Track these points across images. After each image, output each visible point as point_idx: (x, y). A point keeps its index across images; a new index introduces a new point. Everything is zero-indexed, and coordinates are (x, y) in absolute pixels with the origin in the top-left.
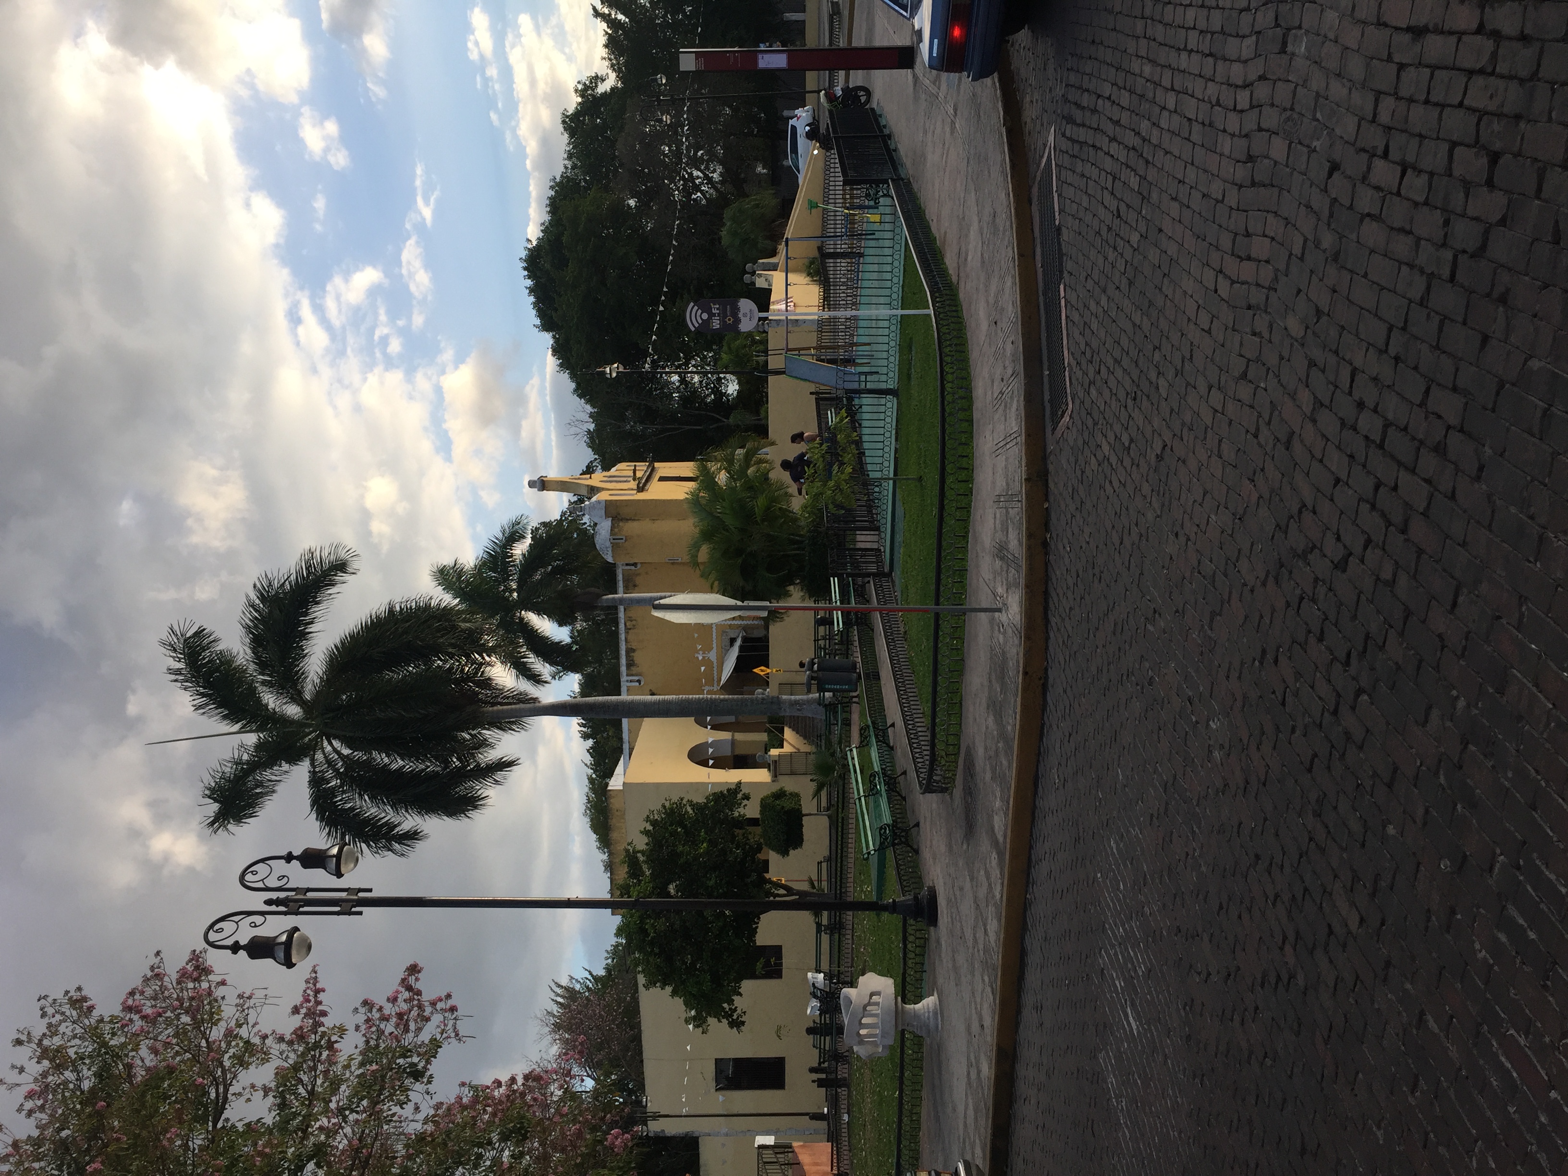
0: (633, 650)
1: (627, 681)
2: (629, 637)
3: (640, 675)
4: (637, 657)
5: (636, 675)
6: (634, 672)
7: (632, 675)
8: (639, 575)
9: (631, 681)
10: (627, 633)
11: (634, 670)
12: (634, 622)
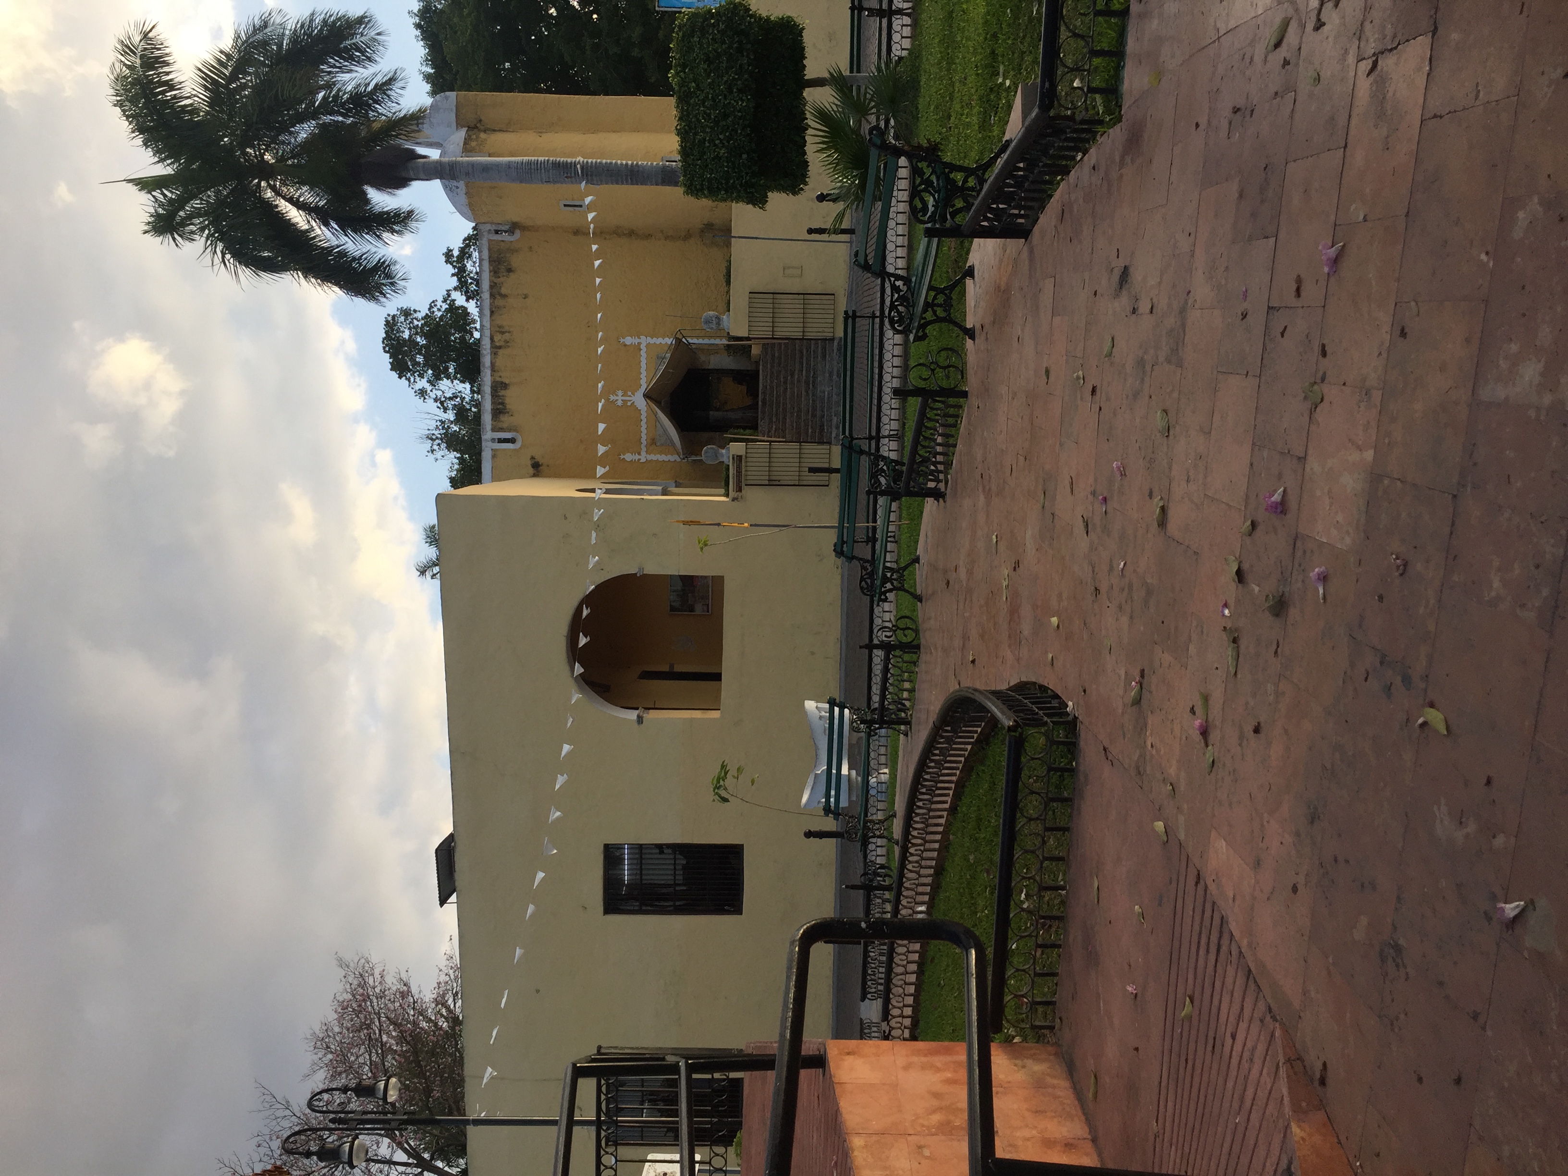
0: (505, 386)
1: (493, 440)
2: (499, 362)
3: (516, 430)
4: (511, 397)
5: (509, 430)
6: (505, 425)
7: (501, 430)
8: (516, 251)
9: (500, 441)
10: (494, 354)
11: (506, 420)
12: (507, 336)
